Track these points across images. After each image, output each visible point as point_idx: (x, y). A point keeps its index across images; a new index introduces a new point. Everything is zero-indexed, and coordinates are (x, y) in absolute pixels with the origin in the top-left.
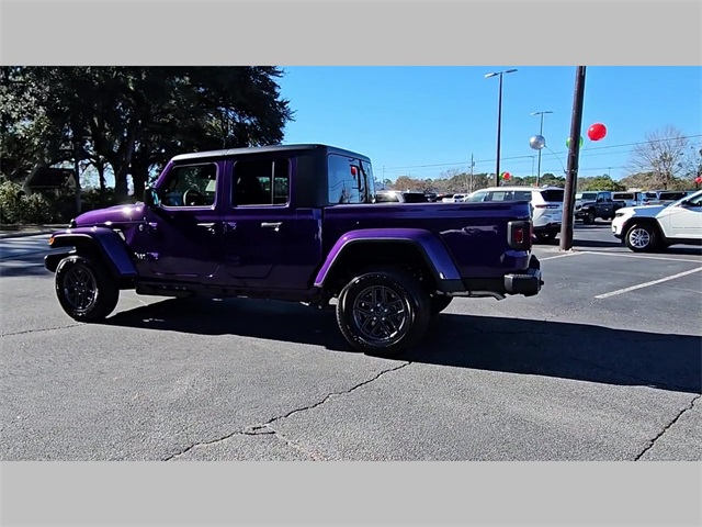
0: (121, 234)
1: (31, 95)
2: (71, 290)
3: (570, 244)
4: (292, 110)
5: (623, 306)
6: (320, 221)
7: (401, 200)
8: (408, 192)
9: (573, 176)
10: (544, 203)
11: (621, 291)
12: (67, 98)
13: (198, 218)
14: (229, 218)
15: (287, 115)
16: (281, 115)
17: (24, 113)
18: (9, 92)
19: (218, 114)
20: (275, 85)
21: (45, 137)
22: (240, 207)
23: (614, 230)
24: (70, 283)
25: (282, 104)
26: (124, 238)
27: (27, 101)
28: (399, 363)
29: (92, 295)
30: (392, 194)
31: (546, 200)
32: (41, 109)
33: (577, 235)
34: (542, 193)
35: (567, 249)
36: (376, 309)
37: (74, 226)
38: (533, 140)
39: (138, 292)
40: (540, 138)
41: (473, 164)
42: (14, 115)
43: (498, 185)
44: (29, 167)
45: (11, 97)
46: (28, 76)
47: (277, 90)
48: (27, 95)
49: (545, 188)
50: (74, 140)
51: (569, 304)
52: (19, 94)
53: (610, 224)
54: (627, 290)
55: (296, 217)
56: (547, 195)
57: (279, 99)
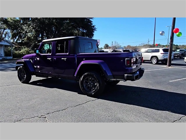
0: (31, 61)
1: (32, 26)
2: (21, 75)
3: (170, 65)
4: (96, 28)
5: (177, 84)
6: (76, 58)
7: (122, 52)
8: (125, 49)
9: (172, 44)
10: (163, 52)
11: (179, 80)
12: (39, 27)
13: (47, 57)
14: (54, 57)
15: (95, 29)
16: (93, 29)
17: (30, 31)
18: (27, 26)
19: (77, 30)
20: (92, 21)
21: (34, 37)
22: (57, 54)
23: (185, 61)
24: (20, 73)
25: (93, 26)
26: (32, 62)
27: (30, 28)
28: (95, 99)
29: (25, 77)
30: (121, 50)
31: (164, 52)
32: (33, 30)
33: (172, 62)
34: (163, 49)
35: (169, 66)
36: (90, 83)
37: (22, 59)
38: (161, 32)
39: (36, 76)
40: (163, 32)
41: (149, 42)
42: (28, 31)
43: (154, 47)
44: (32, 44)
45: (27, 27)
46: (31, 22)
47: (92, 23)
48: (30, 27)
49: (164, 48)
50: (41, 37)
51: (159, 83)
52: (29, 27)
53: (184, 59)
54: (181, 79)
55: (70, 57)
56: (164, 50)
57: (93, 25)
